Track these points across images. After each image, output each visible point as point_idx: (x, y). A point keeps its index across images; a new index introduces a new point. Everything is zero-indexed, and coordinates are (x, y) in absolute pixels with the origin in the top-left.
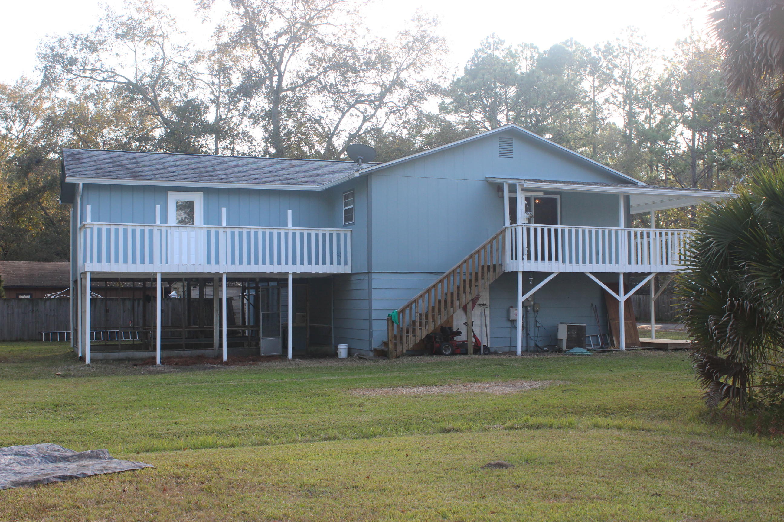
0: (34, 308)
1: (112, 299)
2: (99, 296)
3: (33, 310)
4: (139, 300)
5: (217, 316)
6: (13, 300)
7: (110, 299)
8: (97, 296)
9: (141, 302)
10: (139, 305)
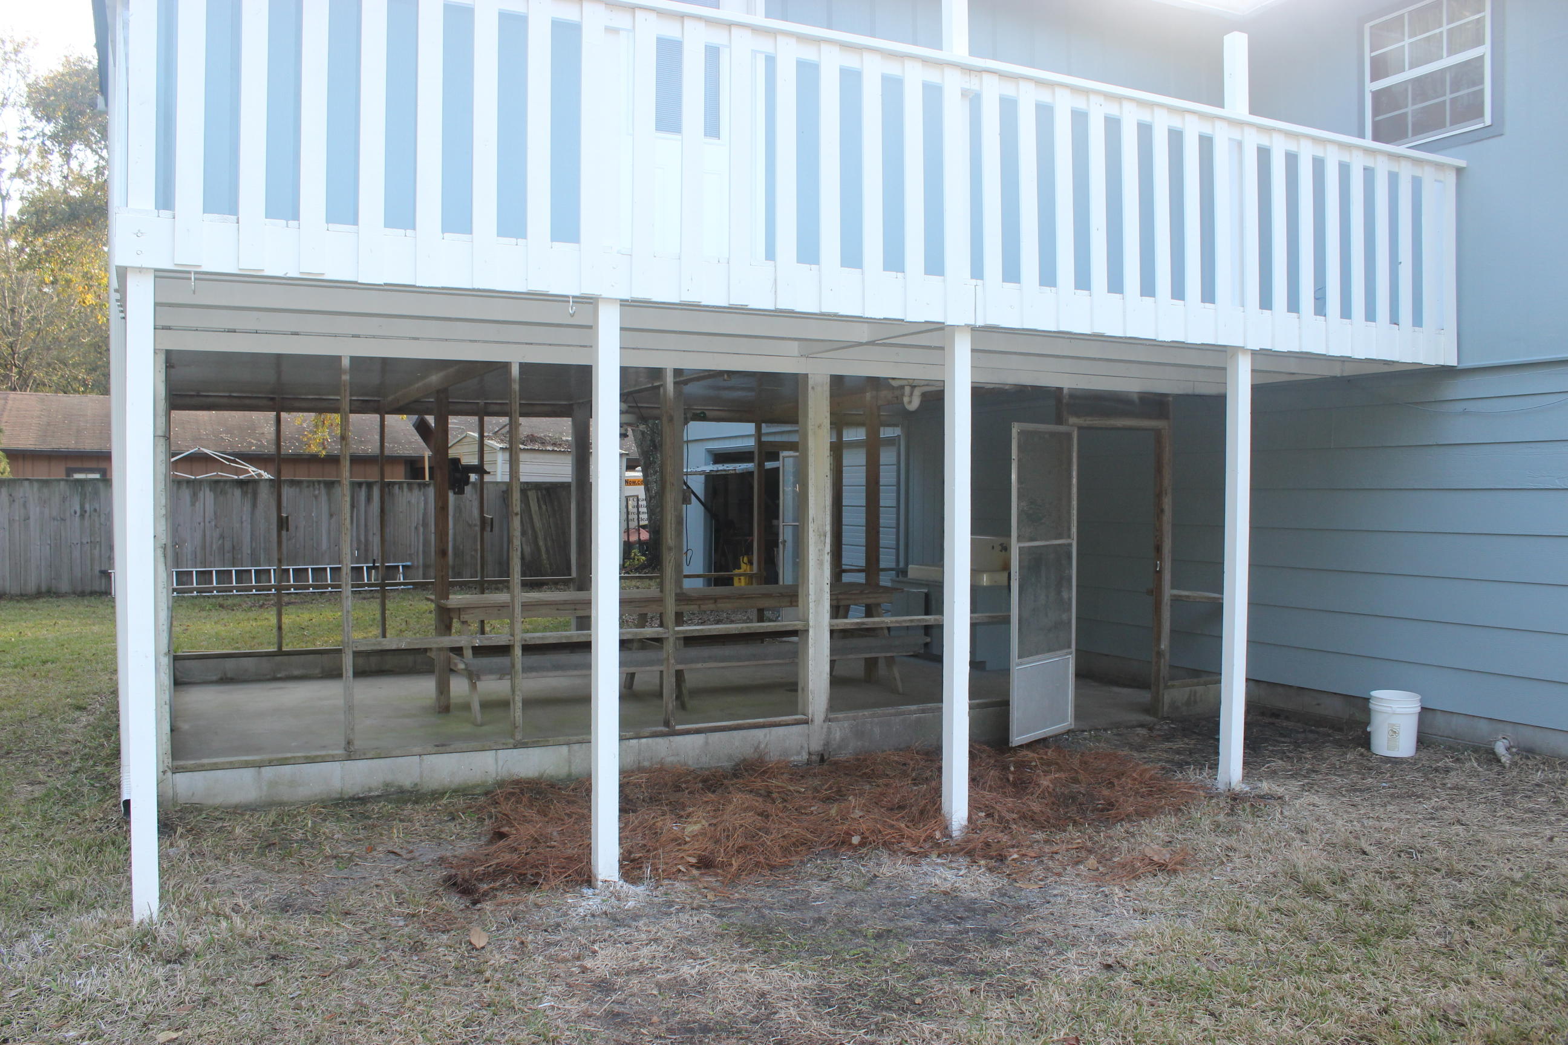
0: (87, 507)
1: (298, 483)
2: (266, 476)
3: (83, 512)
4: (370, 486)
5: (821, 563)
6: (26, 483)
7: (293, 483)
8: (259, 475)
9: (376, 492)
10: (369, 499)
